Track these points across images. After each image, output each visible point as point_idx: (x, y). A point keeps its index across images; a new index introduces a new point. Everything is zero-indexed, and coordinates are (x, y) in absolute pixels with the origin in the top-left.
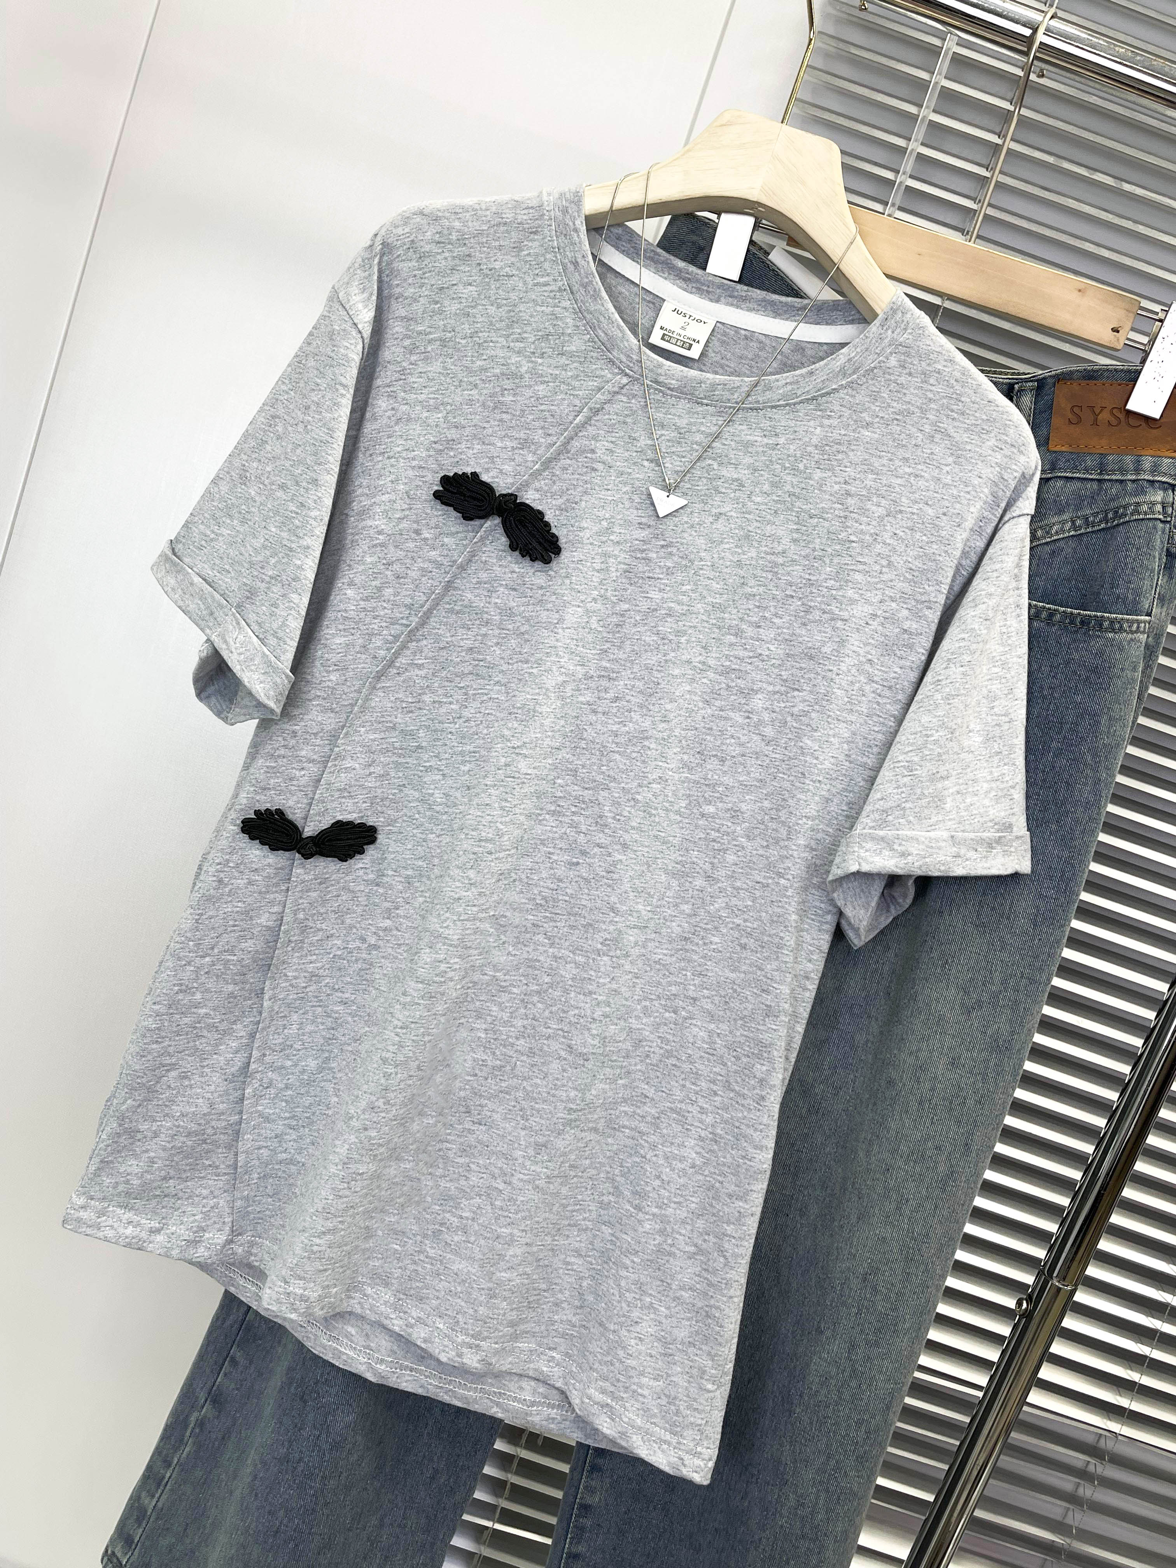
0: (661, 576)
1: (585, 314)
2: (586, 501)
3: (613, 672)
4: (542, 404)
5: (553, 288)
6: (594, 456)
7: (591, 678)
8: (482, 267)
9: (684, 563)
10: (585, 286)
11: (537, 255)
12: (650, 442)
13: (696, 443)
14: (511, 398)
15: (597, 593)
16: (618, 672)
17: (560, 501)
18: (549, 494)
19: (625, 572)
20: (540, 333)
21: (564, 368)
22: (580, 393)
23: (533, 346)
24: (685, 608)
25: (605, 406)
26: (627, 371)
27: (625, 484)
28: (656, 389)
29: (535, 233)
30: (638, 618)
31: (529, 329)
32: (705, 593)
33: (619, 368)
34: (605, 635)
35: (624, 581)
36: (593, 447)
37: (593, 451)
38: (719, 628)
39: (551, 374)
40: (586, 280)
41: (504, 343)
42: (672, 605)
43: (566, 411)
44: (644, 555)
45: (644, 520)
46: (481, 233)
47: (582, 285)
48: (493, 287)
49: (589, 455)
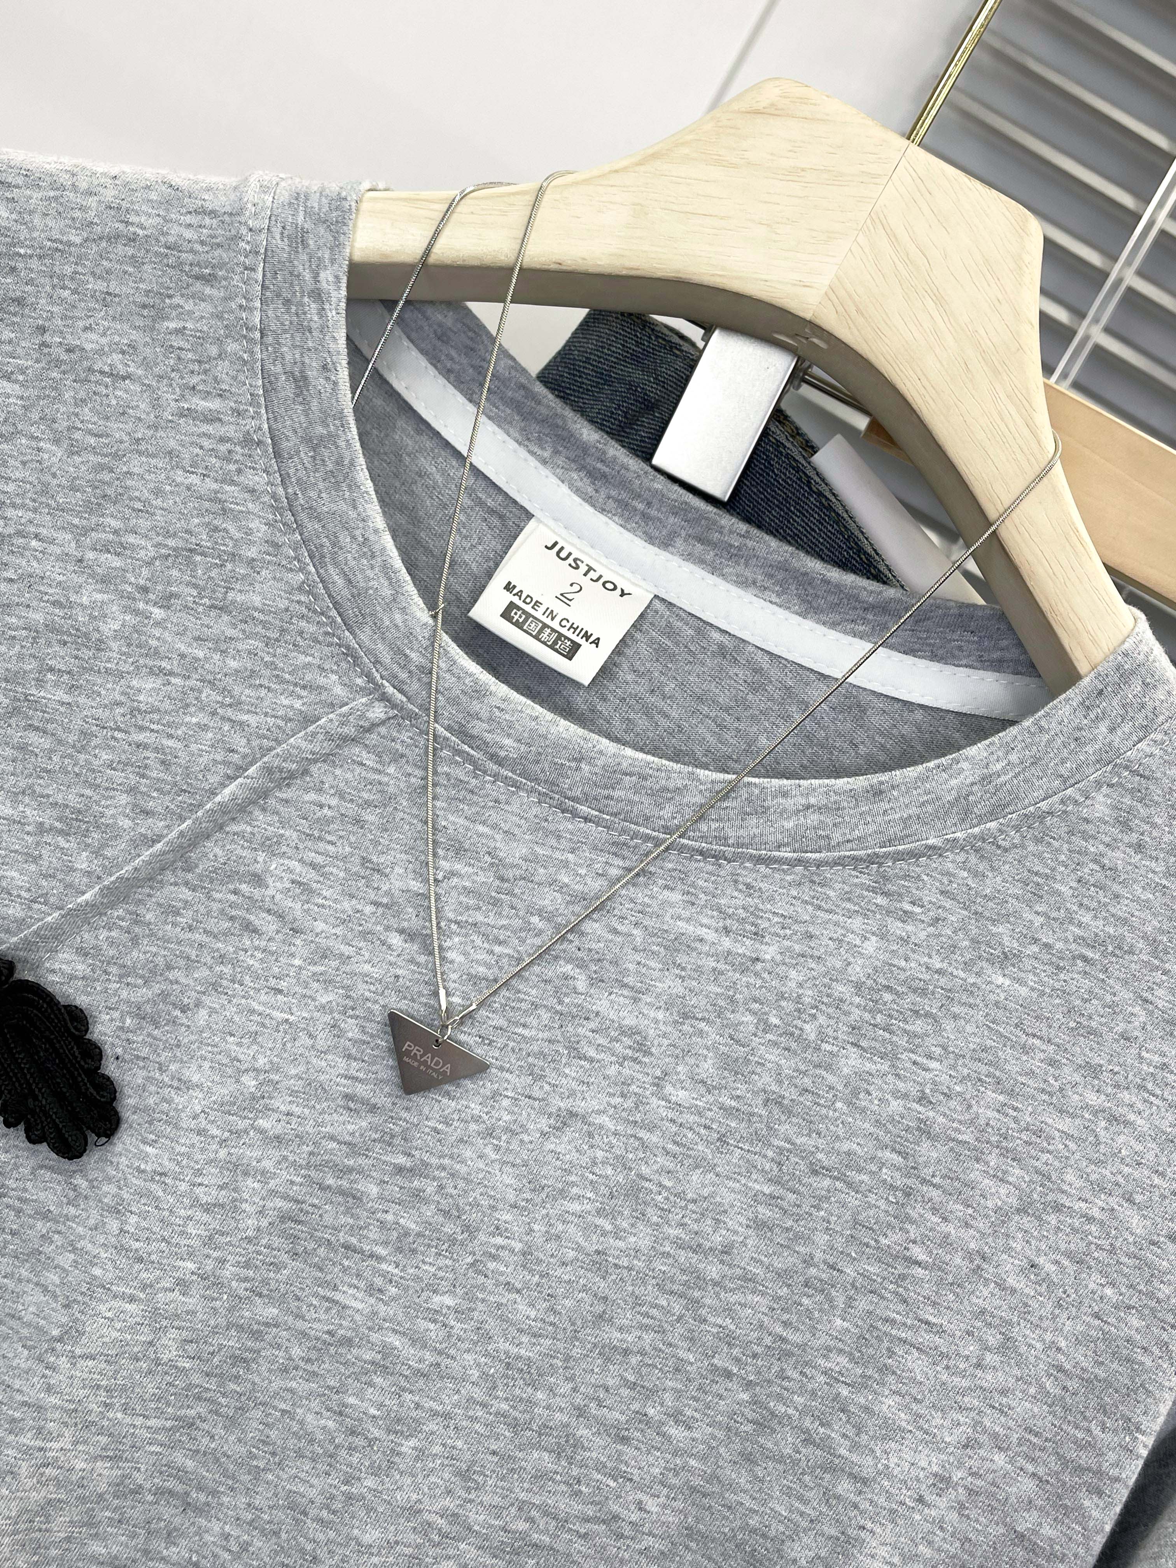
0: (381, 1251)
1: (303, 516)
2: (212, 1011)
3: (200, 1489)
4: (142, 729)
5: (230, 431)
6: (257, 893)
7: (132, 1492)
8: (47, 338)
9: (448, 1229)
10: (315, 444)
11: (202, 338)
12: (416, 886)
13: (540, 912)
14: (61, 695)
15: (190, 1266)
16: (214, 1493)
17: (144, 993)
18: (114, 970)
19: (284, 1217)
20: (171, 542)
21: (221, 645)
22: (252, 720)
23: (145, 572)
24: (429, 1357)
25: (314, 769)
26: (390, 690)
27: (328, 983)
28: (459, 752)
29: (208, 280)
30: (296, 1352)
31: (144, 523)
32: (491, 1324)
33: (370, 678)
34: (196, 1379)
35: (277, 1242)
36: (258, 868)
37: (258, 880)
38: (514, 1425)
39: (182, 656)
40: (320, 430)
41: (72, 548)
42: (396, 1341)
43: (204, 760)
44: (344, 1183)
45: (361, 1090)
46: (61, 249)
47: (307, 440)
48: (68, 395)
49: (244, 887)
